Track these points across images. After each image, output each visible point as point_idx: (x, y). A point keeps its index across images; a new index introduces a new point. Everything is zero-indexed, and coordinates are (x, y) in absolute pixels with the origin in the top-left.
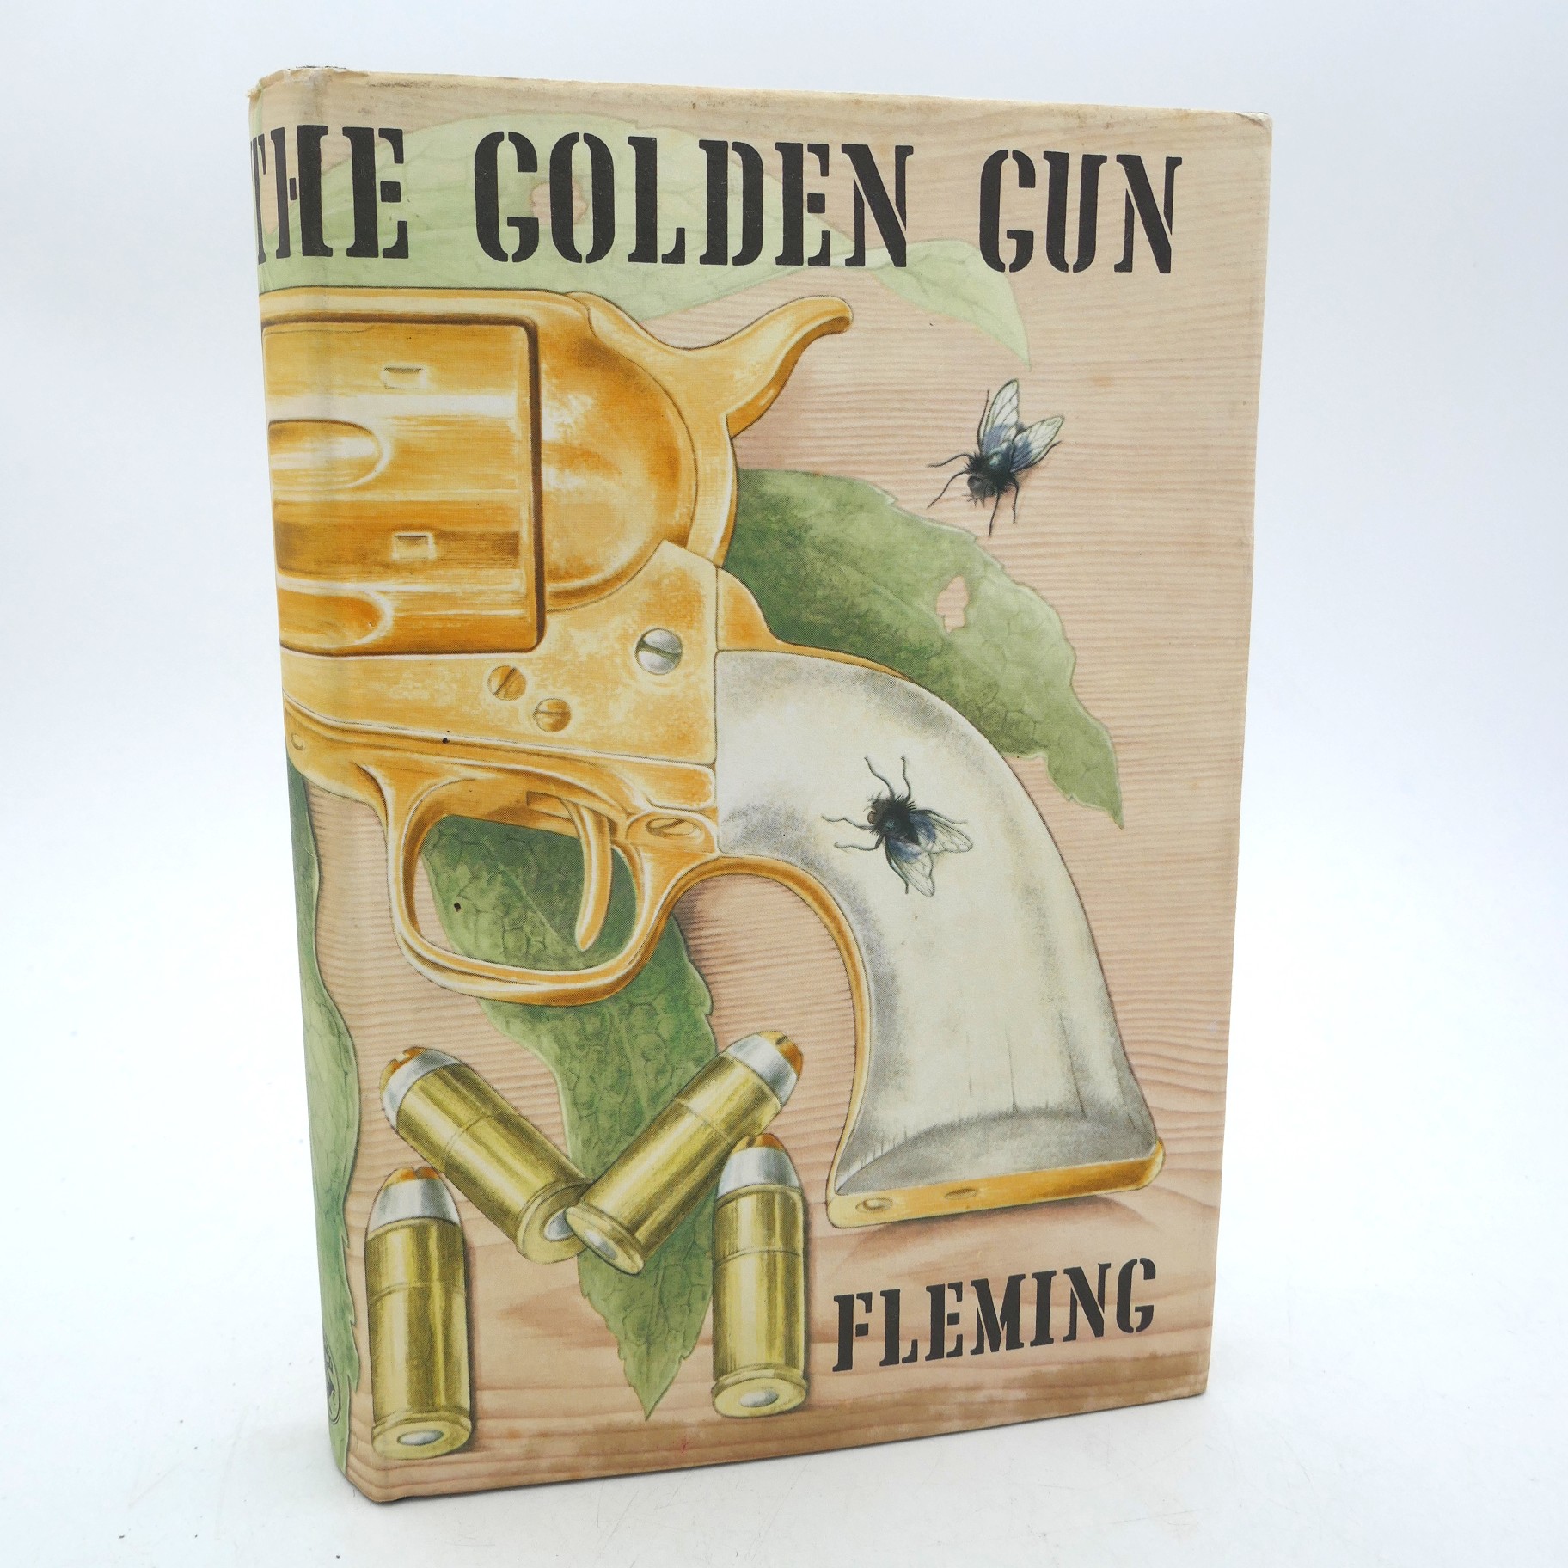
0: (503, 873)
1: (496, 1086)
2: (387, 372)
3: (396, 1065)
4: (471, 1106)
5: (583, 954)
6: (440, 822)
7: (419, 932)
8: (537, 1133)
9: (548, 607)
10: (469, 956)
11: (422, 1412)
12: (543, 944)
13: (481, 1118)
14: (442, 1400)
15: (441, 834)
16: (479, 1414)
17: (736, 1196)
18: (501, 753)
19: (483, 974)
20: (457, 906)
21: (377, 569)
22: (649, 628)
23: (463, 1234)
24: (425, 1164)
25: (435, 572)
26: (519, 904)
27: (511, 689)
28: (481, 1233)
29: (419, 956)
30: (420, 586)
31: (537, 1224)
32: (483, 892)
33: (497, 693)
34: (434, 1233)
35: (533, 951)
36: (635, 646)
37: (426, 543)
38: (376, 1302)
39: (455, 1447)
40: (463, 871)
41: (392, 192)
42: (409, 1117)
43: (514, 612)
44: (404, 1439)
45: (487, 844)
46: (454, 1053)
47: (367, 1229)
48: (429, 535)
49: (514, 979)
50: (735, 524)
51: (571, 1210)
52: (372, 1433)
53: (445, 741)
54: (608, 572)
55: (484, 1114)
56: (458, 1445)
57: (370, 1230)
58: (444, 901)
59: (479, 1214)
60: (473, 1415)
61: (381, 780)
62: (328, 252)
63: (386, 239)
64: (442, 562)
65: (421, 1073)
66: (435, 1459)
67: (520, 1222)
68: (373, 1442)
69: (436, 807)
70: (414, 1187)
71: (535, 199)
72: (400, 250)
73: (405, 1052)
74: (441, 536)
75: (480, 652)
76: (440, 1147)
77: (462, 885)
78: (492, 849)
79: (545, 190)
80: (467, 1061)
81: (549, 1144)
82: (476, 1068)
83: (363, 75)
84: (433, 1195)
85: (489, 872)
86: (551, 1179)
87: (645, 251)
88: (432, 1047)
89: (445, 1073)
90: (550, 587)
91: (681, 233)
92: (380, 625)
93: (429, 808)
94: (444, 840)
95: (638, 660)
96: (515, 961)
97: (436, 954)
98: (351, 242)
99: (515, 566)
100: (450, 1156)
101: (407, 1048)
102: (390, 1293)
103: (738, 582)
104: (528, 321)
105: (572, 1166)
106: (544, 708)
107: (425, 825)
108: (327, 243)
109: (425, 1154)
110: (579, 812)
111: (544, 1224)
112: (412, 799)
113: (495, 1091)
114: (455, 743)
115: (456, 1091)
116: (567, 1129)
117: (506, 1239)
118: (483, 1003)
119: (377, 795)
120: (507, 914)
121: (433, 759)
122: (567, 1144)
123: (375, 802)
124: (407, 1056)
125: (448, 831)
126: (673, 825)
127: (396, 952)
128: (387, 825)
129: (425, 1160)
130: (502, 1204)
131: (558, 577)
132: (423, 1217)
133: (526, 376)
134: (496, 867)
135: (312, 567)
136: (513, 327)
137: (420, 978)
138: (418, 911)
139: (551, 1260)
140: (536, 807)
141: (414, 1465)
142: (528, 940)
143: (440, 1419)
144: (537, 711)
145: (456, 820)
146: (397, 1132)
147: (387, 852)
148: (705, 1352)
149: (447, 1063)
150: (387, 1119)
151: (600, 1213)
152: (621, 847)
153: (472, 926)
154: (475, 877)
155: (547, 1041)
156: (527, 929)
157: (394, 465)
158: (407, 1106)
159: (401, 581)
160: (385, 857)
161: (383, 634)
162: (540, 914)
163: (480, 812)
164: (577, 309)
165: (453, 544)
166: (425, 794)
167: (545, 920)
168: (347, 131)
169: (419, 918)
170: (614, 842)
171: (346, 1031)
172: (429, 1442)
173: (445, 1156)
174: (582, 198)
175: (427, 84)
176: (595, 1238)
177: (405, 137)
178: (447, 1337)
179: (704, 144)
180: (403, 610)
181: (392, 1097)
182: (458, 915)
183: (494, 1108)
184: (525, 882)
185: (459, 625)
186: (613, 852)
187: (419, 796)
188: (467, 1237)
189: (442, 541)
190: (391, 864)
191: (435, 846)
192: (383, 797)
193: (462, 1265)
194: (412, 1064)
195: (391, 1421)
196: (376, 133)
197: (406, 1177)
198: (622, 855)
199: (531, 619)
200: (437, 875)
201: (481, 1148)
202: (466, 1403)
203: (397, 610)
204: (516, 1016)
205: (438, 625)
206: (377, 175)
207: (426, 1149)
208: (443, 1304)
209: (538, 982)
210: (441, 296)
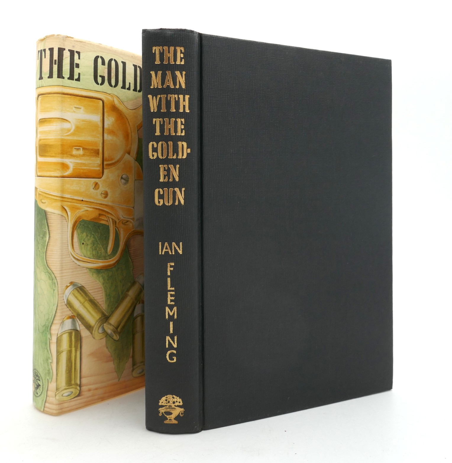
0: (93, 235)
1: (90, 292)
2: (74, 108)
3: (67, 287)
4: (84, 298)
5: (109, 255)
6: (80, 221)
7: (74, 250)
8: (98, 304)
9: (105, 168)
10: (85, 257)
11: (68, 386)
12: (101, 253)
13: (86, 301)
14: (73, 382)
15: (80, 225)
16: (81, 386)
17: (137, 317)
18: (94, 204)
19: (87, 261)
20: (83, 244)
21: (69, 156)
22: (123, 174)
23: (80, 334)
24: (72, 314)
25: (82, 158)
26: (96, 243)
27: (96, 188)
28: (85, 333)
29: (74, 257)
30: (78, 161)
31: (97, 329)
32: (89, 240)
33: (93, 189)
34: (73, 334)
35: (99, 255)
36: (120, 178)
37: (80, 150)
38: (59, 355)
39: (76, 396)
40: (85, 234)
41: (78, 66)
42: (69, 301)
43: (98, 169)
44: (63, 395)
45: (90, 227)
46: (80, 283)
47: (58, 334)
48: (81, 148)
49: (95, 263)
50: (138, 151)
51: (105, 324)
52: (55, 394)
53: (82, 200)
54: (116, 160)
55: (86, 299)
56: (76, 395)
57: (59, 334)
58: (80, 242)
59: (84, 327)
60: (80, 386)
61: (67, 210)
62: (63, 78)
63: (76, 77)
64: (84, 155)
65: (73, 289)
66: (71, 400)
67: (93, 329)
68: (55, 397)
69: (79, 218)
70: (70, 321)
71: (105, 72)
72: (78, 80)
73: (70, 283)
74: (84, 149)
75: (90, 178)
76: (76, 309)
77: (84, 238)
78: (91, 229)
79: (107, 70)
80: (83, 285)
81: (100, 307)
82: (85, 287)
83: (73, 38)
84: (74, 323)
85: (90, 234)
86: (101, 316)
87: (124, 87)
88: (76, 282)
89: (78, 289)
90: (105, 163)
91: (130, 83)
92: (69, 170)
93: (78, 218)
94: (81, 226)
95: (121, 181)
96: (95, 258)
97: (78, 257)
98: (68, 76)
99: (98, 157)
100: (78, 312)
101: (70, 282)
102: (62, 352)
103: (138, 164)
104: (102, 99)
105: (105, 312)
106: (103, 193)
107: (77, 222)
108: (63, 76)
109: (73, 312)
110: (109, 219)
111: (98, 329)
112: (74, 215)
113: (89, 293)
114: (84, 201)
115: (80, 294)
116: (104, 303)
117: (90, 334)
118: (88, 269)
119: (66, 214)
120: (93, 245)
121: (79, 205)
122: (104, 306)
123: (66, 216)
124: (70, 284)
125: (82, 224)
126: (127, 222)
127: (68, 256)
128: (68, 222)
129: (73, 313)
130: (89, 324)
131: (107, 161)
132: (71, 330)
133: (102, 112)
134: (92, 233)
135: (53, 155)
136: (99, 100)
137: (74, 263)
138: (74, 245)
139: (100, 339)
140: (100, 218)
141: (65, 403)
142: (98, 252)
143: (72, 388)
144: (102, 193)
145: (84, 220)
146: (67, 306)
147: (68, 229)
148: (130, 360)
149: (79, 286)
150: (64, 302)
151: (111, 324)
152: (118, 228)
153: (86, 248)
154: (87, 236)
155: (101, 278)
156: (98, 249)
157: (75, 131)
158: (69, 299)
159: (75, 159)
160: (67, 230)
161: (70, 173)
162: (100, 245)
163: (89, 219)
164: (112, 98)
165: (86, 151)
166: (77, 214)
167: (101, 247)
168: (69, 50)
169: (74, 247)
170: (116, 227)
171: (55, 278)
172: (70, 395)
173: (77, 312)
174: (113, 73)
175: (85, 42)
176: (109, 331)
177: (81, 54)
178: (75, 364)
179: (134, 65)
180: (75, 167)
181: (66, 296)
182: (83, 246)
183: (89, 298)
184: (98, 236)
185: (86, 171)
186: (116, 229)
187: (76, 214)
188: (81, 334)
189: (84, 150)
190: (69, 232)
191: (79, 228)
192: (68, 215)
193: (80, 342)
194: (71, 287)
195: (61, 390)
196: (75, 52)
197: (68, 318)
198: (117, 230)
199: (101, 171)
200: (79, 235)
201: (85, 309)
202: (79, 383)
203: (73, 167)
204: (94, 273)
205: (82, 171)
206: (75, 61)
207: (73, 310)
208: (75, 355)
209: (99, 263)
210: (86, 91)
